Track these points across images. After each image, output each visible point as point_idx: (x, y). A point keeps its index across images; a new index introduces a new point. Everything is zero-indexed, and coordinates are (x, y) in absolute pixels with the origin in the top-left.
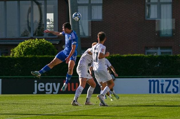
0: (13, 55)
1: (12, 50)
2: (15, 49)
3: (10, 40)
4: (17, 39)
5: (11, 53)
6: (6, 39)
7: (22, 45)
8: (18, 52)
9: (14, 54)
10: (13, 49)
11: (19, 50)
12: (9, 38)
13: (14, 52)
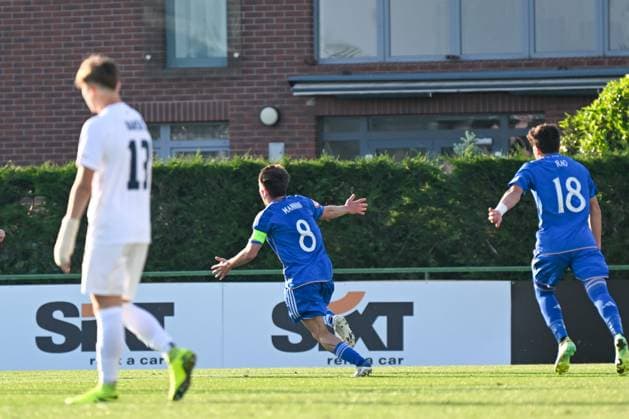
0: (573, 150)
1: (564, 124)
2: (586, 116)
3: (554, 72)
4: (595, 62)
5: (563, 140)
6: (531, 63)
7: (620, 91)
8: (600, 129)
9: (578, 144)
10: (573, 114)
11: (604, 121)
12: (547, 56)
13: (580, 135)
